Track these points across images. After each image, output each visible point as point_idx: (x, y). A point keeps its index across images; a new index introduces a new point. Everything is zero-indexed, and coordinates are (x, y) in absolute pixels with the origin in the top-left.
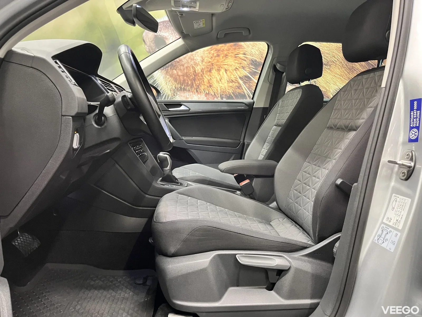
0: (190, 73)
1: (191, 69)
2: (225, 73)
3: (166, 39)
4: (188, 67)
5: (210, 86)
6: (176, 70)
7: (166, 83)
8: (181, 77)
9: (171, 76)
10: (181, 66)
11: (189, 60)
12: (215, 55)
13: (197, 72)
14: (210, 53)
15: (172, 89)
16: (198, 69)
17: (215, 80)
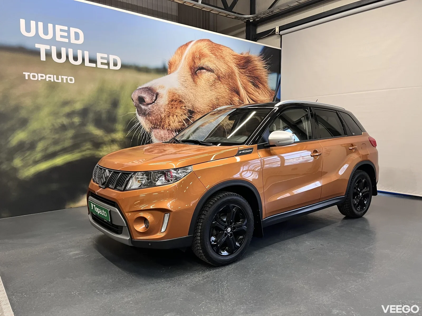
0: (159, 118)
1: (159, 116)
2: (176, 117)
3: (145, 98)
4: (157, 115)
5: (169, 125)
6: (151, 116)
7: (146, 125)
8: (154, 121)
9: (149, 120)
10: (153, 114)
11: (158, 111)
12: (171, 107)
13: (162, 117)
14: (168, 106)
15: (149, 128)
16: (163, 116)
17: (171, 121)
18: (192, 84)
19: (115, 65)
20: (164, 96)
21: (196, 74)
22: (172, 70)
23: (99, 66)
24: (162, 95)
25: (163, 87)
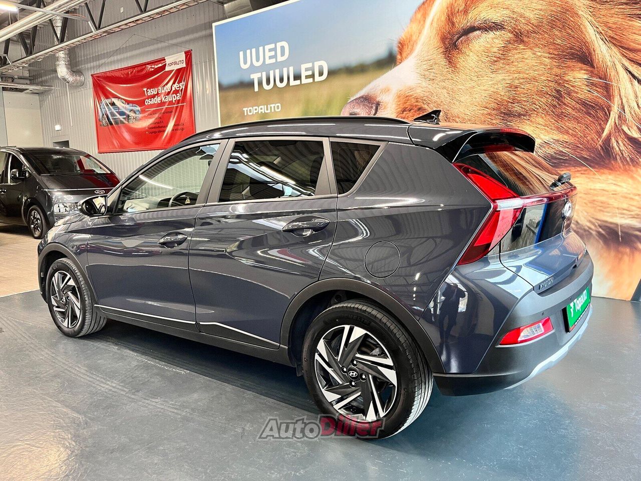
18: (446, 70)
19: (321, 74)
20: (389, 105)
21: (456, 46)
22: (404, 55)
23: (304, 81)
24: (386, 105)
25: (388, 90)
